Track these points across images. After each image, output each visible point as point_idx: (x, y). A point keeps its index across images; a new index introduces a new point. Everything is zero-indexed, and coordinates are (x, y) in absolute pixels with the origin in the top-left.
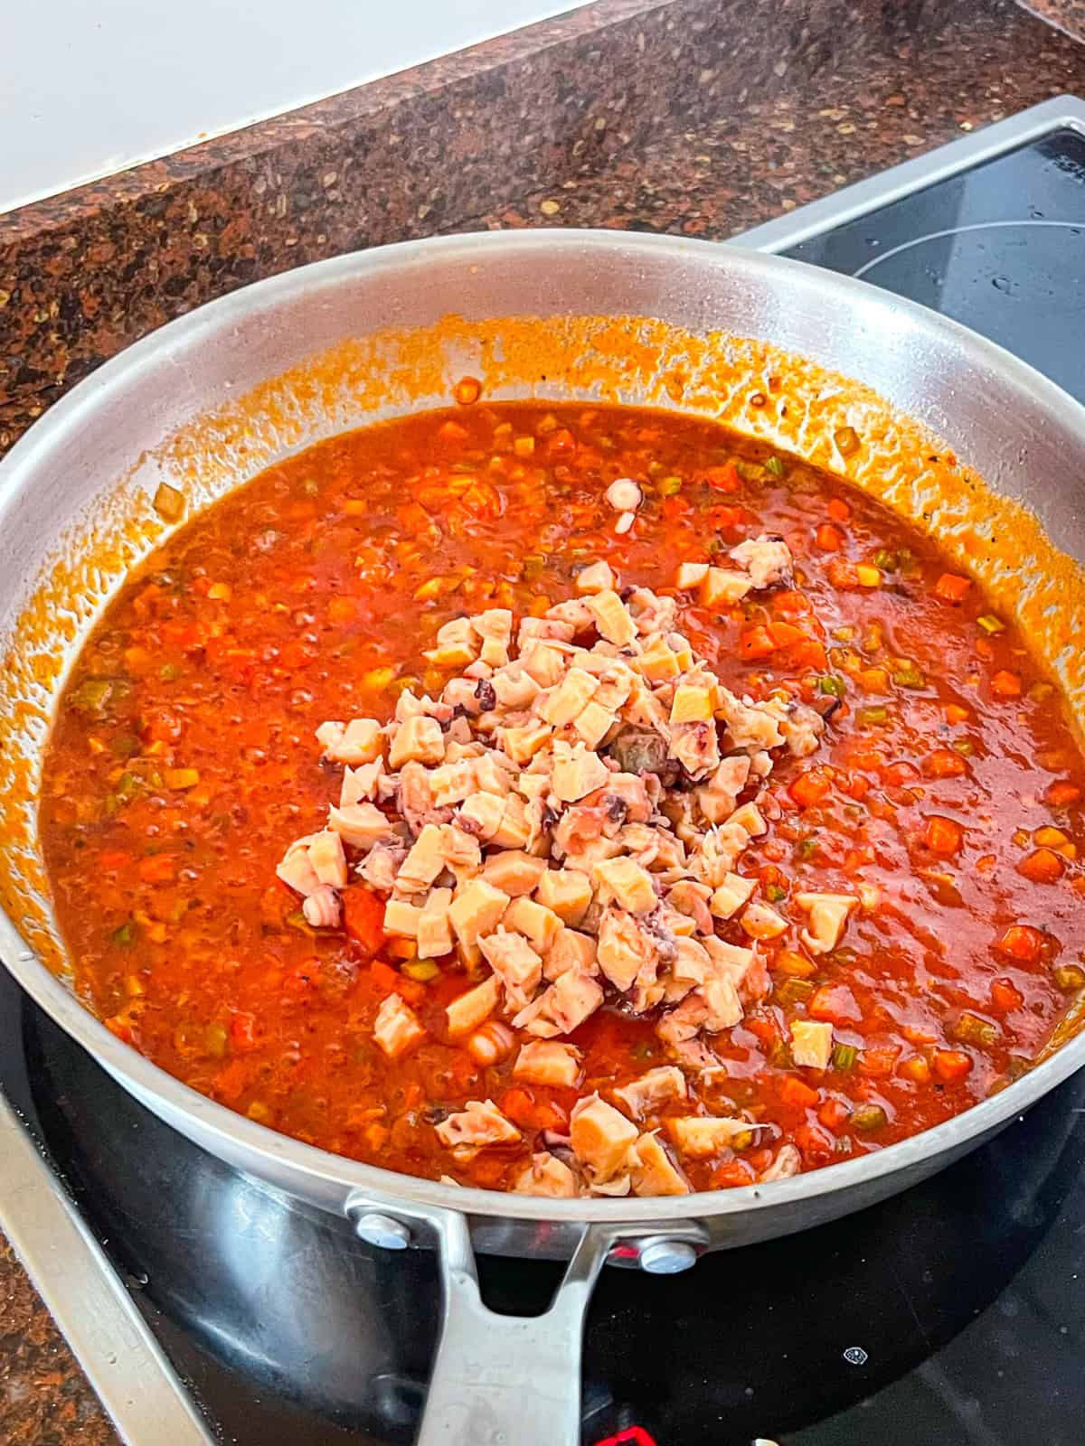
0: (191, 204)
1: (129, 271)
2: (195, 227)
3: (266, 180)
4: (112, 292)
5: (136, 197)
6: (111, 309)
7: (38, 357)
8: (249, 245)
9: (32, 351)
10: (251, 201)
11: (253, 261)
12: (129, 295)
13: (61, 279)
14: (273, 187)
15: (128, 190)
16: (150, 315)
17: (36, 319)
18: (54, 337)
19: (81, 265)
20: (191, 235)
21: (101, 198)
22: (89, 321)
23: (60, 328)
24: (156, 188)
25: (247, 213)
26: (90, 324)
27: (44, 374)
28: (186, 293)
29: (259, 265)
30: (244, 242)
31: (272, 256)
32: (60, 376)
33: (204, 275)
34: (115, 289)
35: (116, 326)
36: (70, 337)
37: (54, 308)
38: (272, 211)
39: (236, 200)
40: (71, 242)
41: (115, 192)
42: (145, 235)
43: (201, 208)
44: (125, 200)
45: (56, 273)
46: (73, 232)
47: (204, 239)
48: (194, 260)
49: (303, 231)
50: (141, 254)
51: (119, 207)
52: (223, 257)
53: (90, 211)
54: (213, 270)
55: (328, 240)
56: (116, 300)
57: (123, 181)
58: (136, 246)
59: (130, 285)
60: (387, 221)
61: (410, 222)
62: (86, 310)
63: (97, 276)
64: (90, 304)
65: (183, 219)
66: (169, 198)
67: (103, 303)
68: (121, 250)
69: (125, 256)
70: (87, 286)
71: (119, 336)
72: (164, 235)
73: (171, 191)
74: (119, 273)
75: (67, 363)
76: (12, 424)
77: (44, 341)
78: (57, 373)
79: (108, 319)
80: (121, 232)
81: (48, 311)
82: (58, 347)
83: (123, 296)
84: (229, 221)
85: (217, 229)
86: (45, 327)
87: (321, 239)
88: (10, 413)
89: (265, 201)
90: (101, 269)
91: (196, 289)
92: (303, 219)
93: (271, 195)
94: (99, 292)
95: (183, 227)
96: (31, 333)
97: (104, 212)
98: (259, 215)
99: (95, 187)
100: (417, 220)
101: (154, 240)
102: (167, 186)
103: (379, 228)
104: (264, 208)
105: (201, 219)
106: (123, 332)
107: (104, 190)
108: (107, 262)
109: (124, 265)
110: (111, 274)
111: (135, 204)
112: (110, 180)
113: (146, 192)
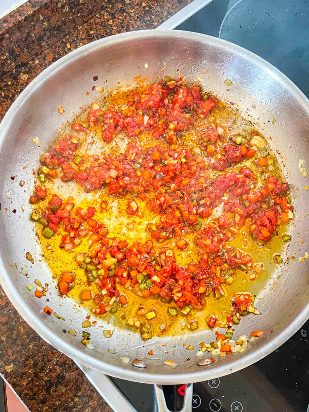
0: (40, 15)
1: (26, 39)
2: (43, 21)
3: (61, 2)
4: (22, 45)
5: (23, 18)
6: (23, 50)
7: (6, 68)
8: (59, 22)
9: (4, 67)
10: (58, 9)
11: (61, 26)
12: (27, 45)
13: (7, 46)
14: (63, 4)
15: (20, 15)
16: (35, 48)
17: (3, 58)
18: (9, 62)
19: (12, 41)
20: (42, 24)
21: (13, 20)
22: (18, 54)
23: (10, 59)
24: (29, 13)
25: (57, 13)
26: (19, 55)
27: (9, 71)
28: (44, 39)
29: (62, 26)
30: (57, 21)
31: (66, 23)
32: (14, 70)
33: (48, 33)
34: (23, 44)
35: (26, 54)
36: (14, 60)
37: (7, 54)
38: (64, 11)
39: (53, 10)
40: (7, 35)
41: (16, 16)
42: (28, 27)
43: (43, 16)
44: (20, 20)
45: (5, 45)
46: (7, 33)
47: (46, 24)
48: (44, 30)
49: (74, 14)
50: (28, 33)
51: (19, 22)
52: (52, 27)
53: (11, 25)
54: (50, 32)
55: (81, 14)
56: (24, 47)
57: (18, 12)
58: (27, 31)
59: (27, 42)
60: (97, 5)
61: (103, 4)
62: (16, 52)
63: (17, 42)
64: (17, 50)
65: (39, 20)
66: (33, 15)
67: (21, 49)
68: (23, 33)
69: (24, 35)
70: (15, 46)
71: (28, 56)
72: (34, 26)
73: (34, 13)
74: (24, 40)
75: (15, 67)
76: (4, 88)
77: (7, 63)
78: (13, 70)
79: (23, 52)
80: (21, 29)
81: (6, 55)
82: (11, 64)
83: (26, 45)
84: (52, 17)
85: (49, 20)
86: (6, 60)
87: (79, 15)
88: (3, 84)
89: (62, 8)
90: (18, 40)
91: (47, 38)
92: (73, 11)
93: (63, 6)
94: (19, 46)
95: (39, 22)
96: (3, 62)
97: (15, 25)
98: (60, 13)
99: (11, 15)
100: (105, 2)
101: (32, 28)
102: (32, 12)
103: (95, 8)
104: (62, 11)
105: (44, 19)
106: (28, 54)
107: (13, 16)
108: (19, 38)
109: (24, 37)
110: (21, 40)
111: (24, 20)
112: (14, 12)
113: (26, 15)
